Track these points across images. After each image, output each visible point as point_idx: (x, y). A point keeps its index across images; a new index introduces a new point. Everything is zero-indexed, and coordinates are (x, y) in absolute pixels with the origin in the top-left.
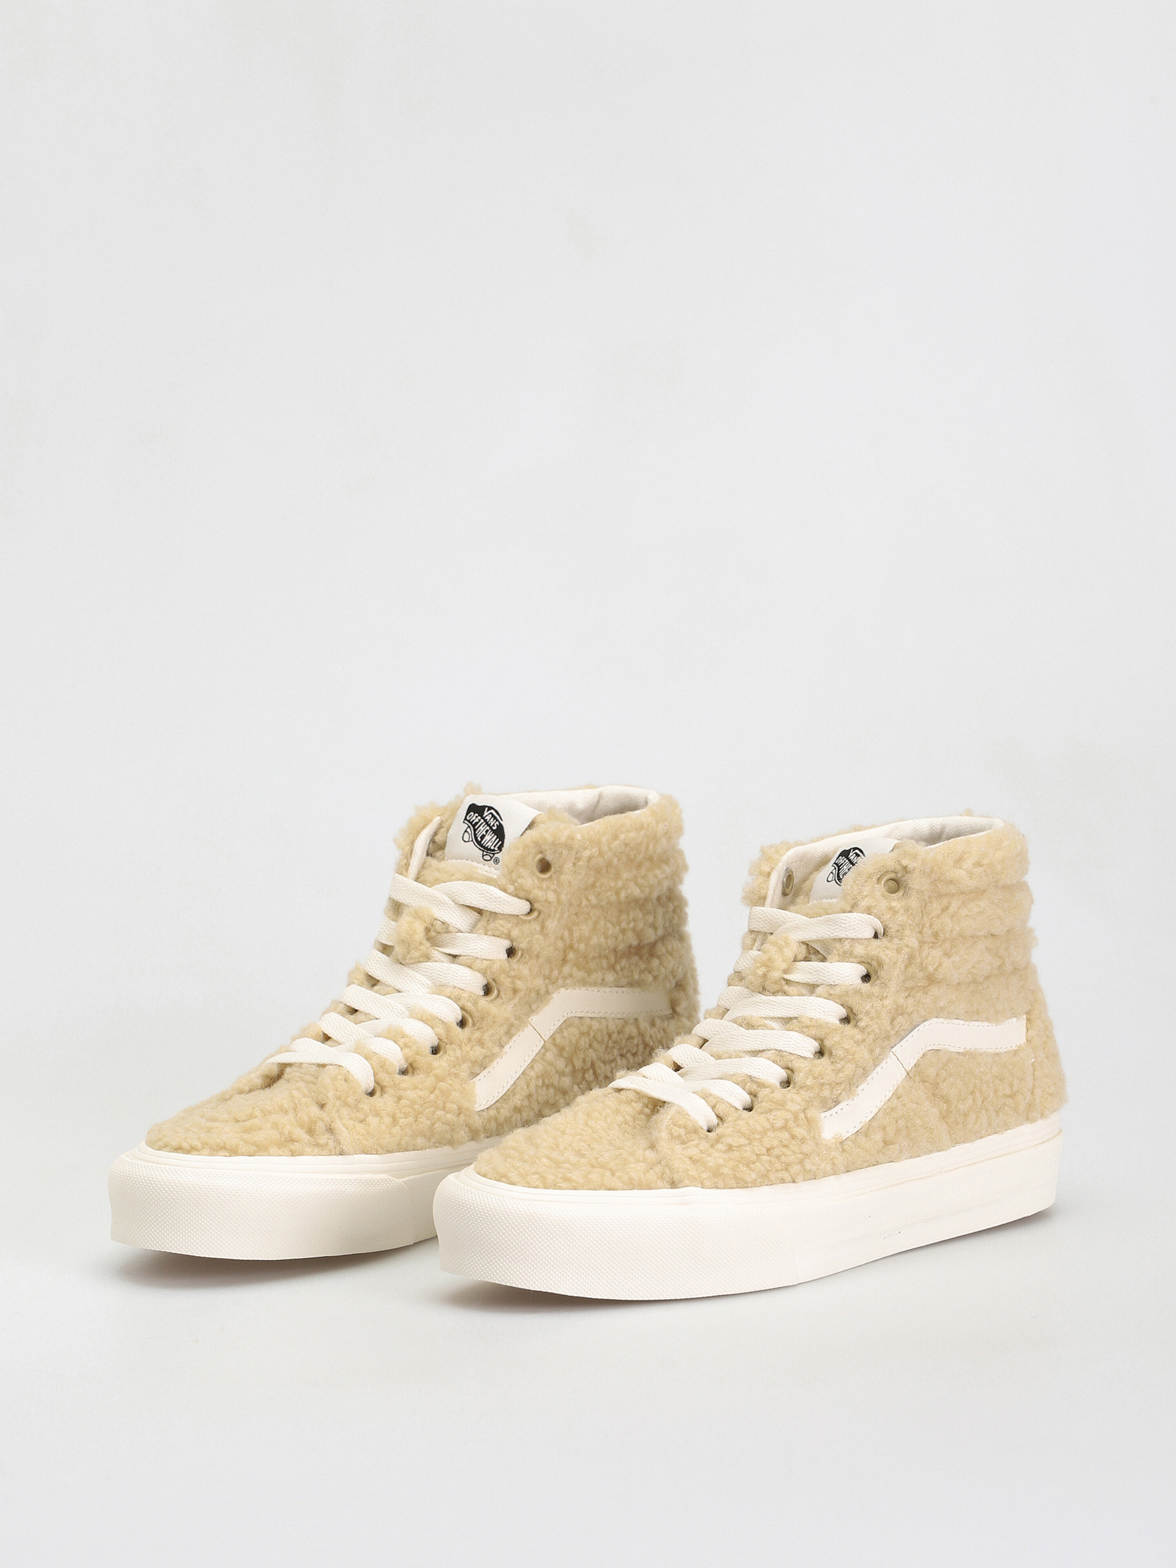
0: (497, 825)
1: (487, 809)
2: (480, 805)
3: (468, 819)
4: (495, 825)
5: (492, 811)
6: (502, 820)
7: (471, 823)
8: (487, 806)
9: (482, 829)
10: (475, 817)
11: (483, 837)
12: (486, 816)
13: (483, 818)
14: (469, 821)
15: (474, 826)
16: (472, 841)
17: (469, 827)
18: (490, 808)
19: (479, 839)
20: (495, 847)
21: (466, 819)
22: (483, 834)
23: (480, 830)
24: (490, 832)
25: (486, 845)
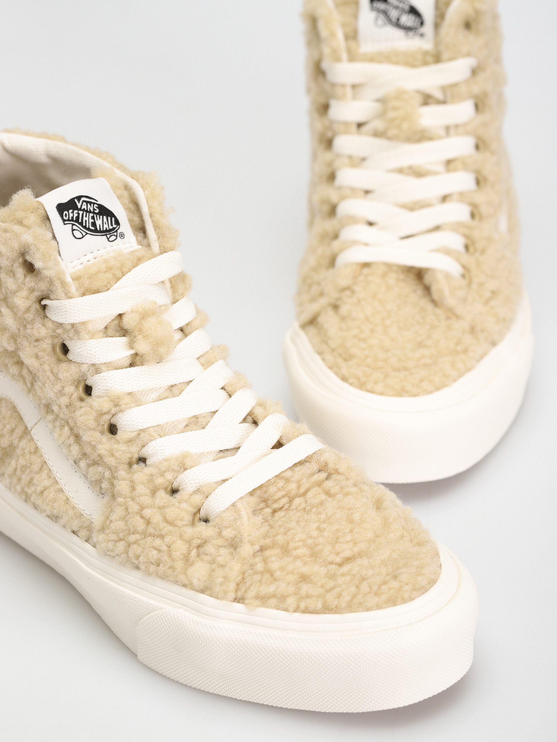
0: (97, 207)
1: (76, 200)
2: (66, 201)
3: (66, 219)
5: (83, 199)
7: (73, 221)
8: (74, 199)
9: (87, 219)
10: (71, 214)
11: (94, 224)
12: (81, 206)
13: (80, 209)
14: (69, 220)
15: (77, 221)
16: (87, 234)
17: (73, 225)
18: (79, 198)
19: (92, 228)
20: (112, 225)
21: (64, 220)
22: (92, 222)
23: (86, 221)
24: (97, 217)
25: (103, 229)
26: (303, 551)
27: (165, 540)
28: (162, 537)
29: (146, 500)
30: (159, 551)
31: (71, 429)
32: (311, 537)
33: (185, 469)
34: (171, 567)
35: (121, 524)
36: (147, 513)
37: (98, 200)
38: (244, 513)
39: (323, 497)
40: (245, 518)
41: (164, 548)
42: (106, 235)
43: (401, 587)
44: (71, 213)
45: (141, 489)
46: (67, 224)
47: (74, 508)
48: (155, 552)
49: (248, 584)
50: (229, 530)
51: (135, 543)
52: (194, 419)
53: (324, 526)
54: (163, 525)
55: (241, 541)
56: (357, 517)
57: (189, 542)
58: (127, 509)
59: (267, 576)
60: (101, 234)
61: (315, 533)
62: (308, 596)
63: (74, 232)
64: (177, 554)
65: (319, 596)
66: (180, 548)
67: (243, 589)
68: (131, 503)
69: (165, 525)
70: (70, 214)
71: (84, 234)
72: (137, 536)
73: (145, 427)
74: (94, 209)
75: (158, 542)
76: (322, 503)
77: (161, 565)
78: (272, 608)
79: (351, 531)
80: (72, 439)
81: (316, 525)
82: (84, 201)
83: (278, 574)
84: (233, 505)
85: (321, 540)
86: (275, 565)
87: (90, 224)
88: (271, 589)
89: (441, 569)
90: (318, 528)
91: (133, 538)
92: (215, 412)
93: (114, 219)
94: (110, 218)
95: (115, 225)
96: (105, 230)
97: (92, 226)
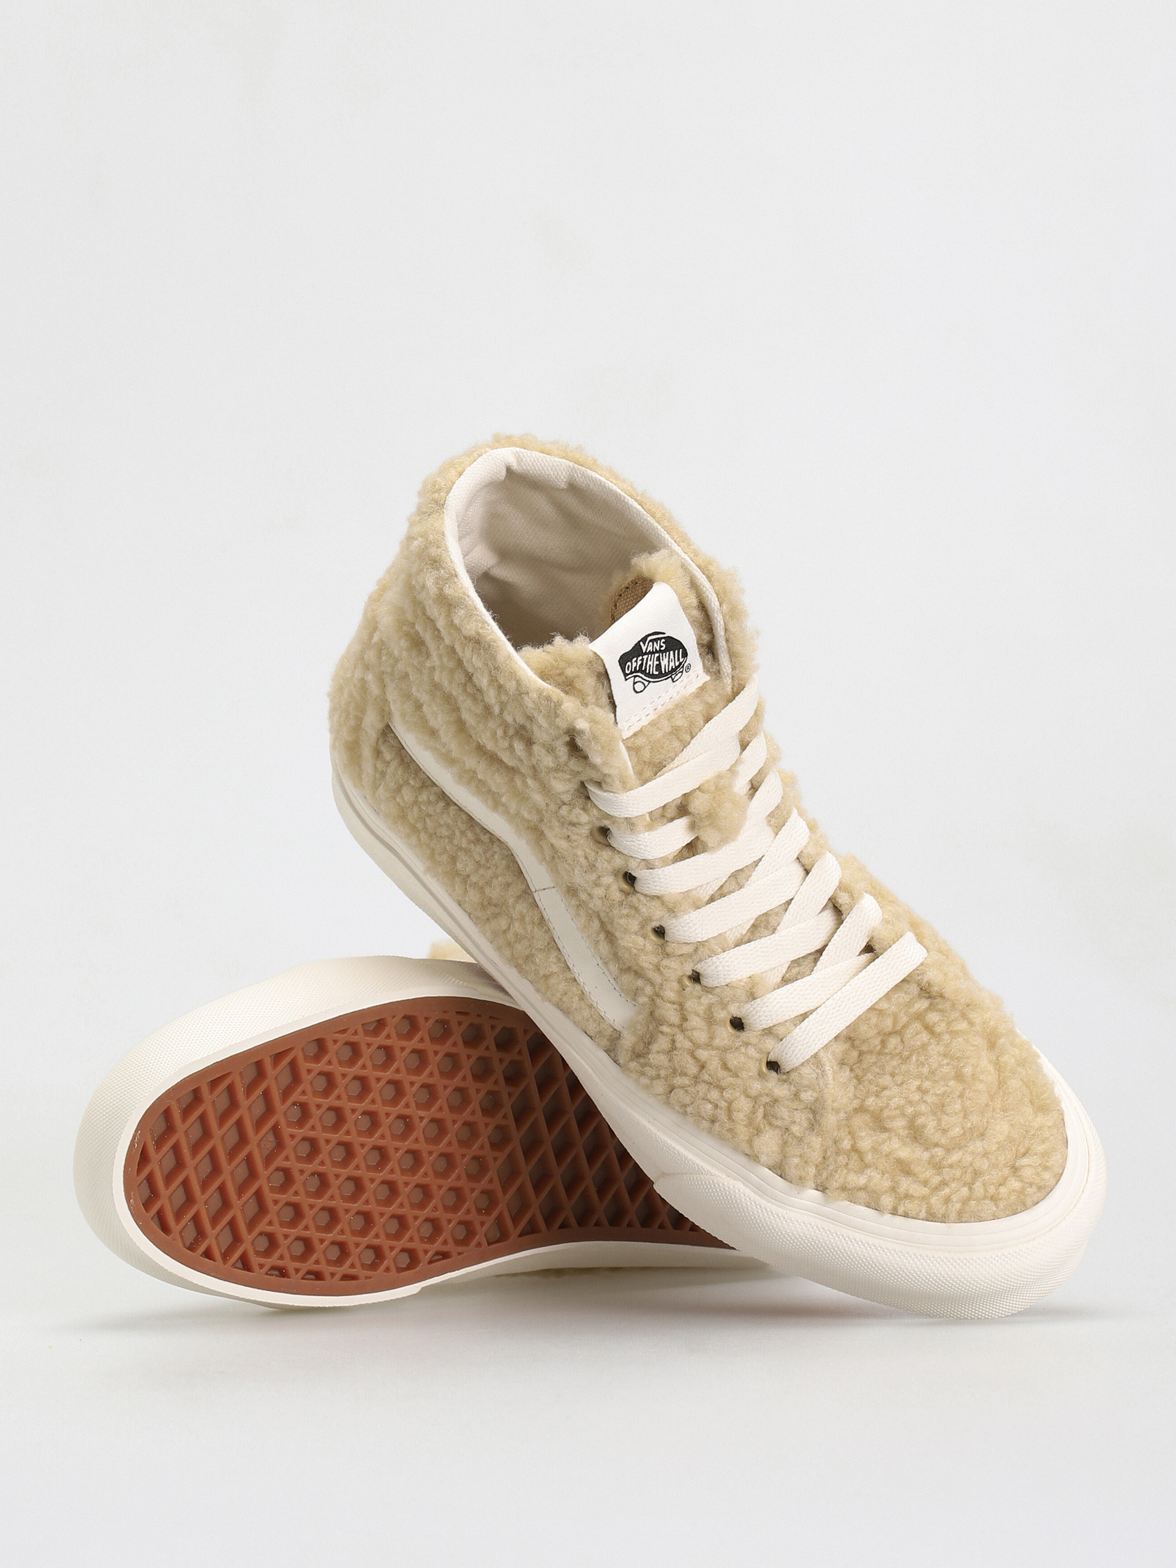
0: (663, 643)
1: (641, 643)
2: (630, 648)
3: (627, 672)
4: (662, 644)
5: (650, 638)
6: (664, 633)
7: (636, 671)
8: (639, 642)
9: (651, 663)
10: (635, 663)
11: (659, 667)
12: (647, 649)
13: (646, 653)
14: (632, 673)
15: (640, 671)
16: (649, 682)
17: (635, 676)
18: (644, 640)
19: (656, 673)
20: (679, 660)
21: (626, 675)
22: (657, 665)
23: (650, 666)
24: (662, 656)
25: (669, 669)
26: (899, 1124)
27: (724, 1094)
28: (722, 1089)
29: (701, 1036)
30: (716, 1106)
31: (602, 923)
32: (910, 1103)
33: (754, 999)
34: (729, 1130)
35: (662, 1059)
36: (703, 1054)
37: (665, 632)
38: (828, 1068)
39: (925, 1037)
40: (830, 1073)
41: (723, 1104)
42: (671, 677)
43: (1023, 1189)
44: (635, 661)
45: (695, 1022)
46: (629, 678)
47: (591, 1006)
48: (709, 1106)
49: (831, 1168)
50: (810, 1093)
51: (682, 1087)
52: (764, 918)
53: (927, 1084)
54: (722, 1073)
55: (824, 1108)
56: (968, 1071)
57: (755, 1099)
58: (673, 1041)
59: (855, 1157)
60: (664, 678)
61: (916, 1097)
62: (907, 1196)
63: (635, 685)
64: (740, 1116)
65: (924, 1198)
66: (743, 1105)
67: (825, 1174)
68: (679, 1038)
69: (725, 1073)
70: (633, 664)
71: (646, 683)
72: (686, 1081)
73: (705, 939)
74: (661, 647)
75: (714, 1095)
76: (924, 1047)
77: (717, 1124)
78: (860, 1204)
79: (961, 1096)
80: (602, 936)
81: (917, 1083)
82: (650, 641)
83: (869, 1157)
84: (815, 1056)
85: (923, 1108)
86: (865, 1144)
87: (654, 669)
88: (862, 1181)
89: (1067, 1148)
90: (919, 1088)
91: (679, 1081)
92: (789, 902)
93: (681, 650)
94: (676, 651)
95: (682, 658)
96: (670, 670)
97: (656, 671)
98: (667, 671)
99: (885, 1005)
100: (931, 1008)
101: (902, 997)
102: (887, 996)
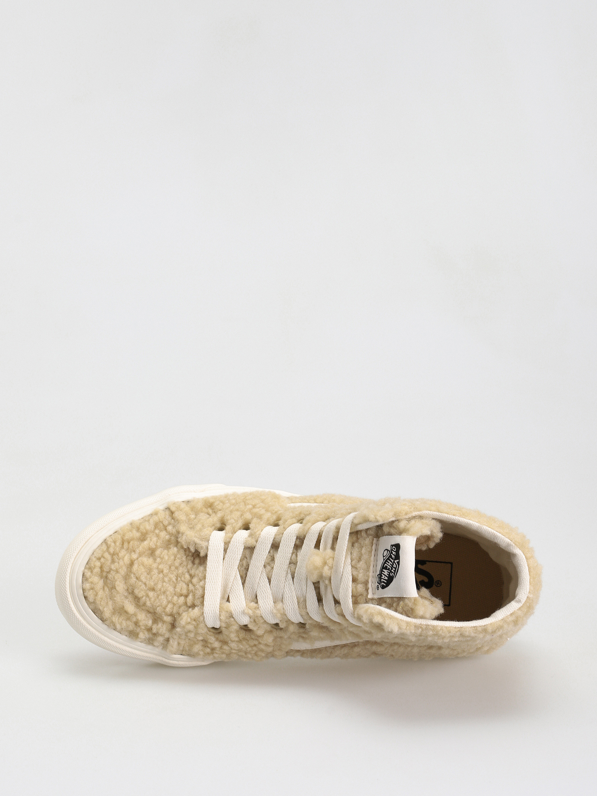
0: (392, 575)
6: (395, 577)
7: (391, 553)
8: (399, 560)
9: (389, 564)
11: (386, 568)
13: (394, 562)
15: (390, 556)
17: (390, 551)
18: (399, 563)
20: (383, 582)
24: (389, 572)
52: (272, 565)
63: (387, 550)
70: (394, 553)
74: (392, 573)
82: (396, 567)
84: (208, 541)
87: (387, 565)
92: (270, 582)
93: (385, 585)
94: (386, 582)
95: (383, 584)
96: (382, 574)
97: (386, 566)
98: (383, 572)
99: (202, 583)
100: (186, 603)
101: (199, 593)
102: (204, 588)
